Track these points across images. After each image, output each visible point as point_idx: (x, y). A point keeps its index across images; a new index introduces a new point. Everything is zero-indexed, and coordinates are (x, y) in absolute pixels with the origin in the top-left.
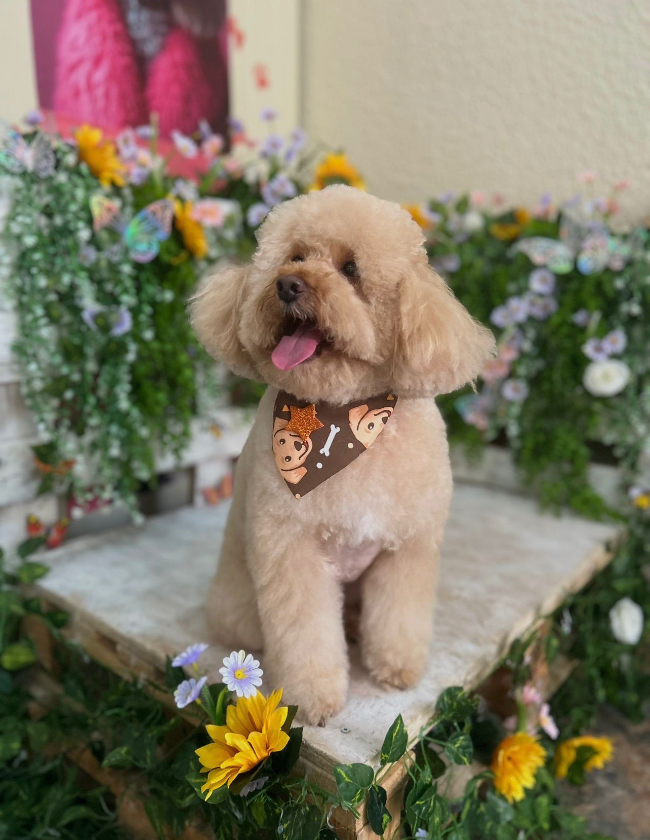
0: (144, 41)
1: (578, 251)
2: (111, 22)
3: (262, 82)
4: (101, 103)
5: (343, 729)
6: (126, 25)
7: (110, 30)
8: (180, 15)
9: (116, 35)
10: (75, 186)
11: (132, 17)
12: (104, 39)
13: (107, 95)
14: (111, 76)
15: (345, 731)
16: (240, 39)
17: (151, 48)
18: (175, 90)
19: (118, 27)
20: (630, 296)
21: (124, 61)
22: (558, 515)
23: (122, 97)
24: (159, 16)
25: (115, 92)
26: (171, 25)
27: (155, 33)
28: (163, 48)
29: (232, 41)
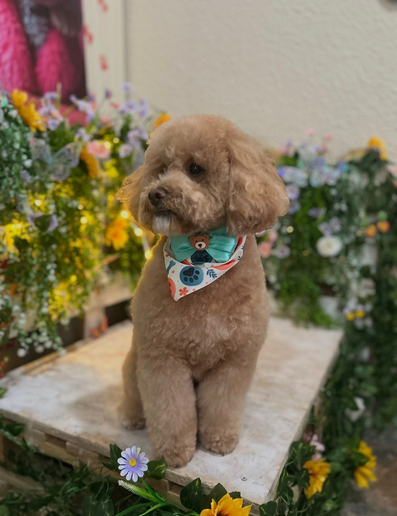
0: (35, 36)
1: (310, 174)
2: (13, 22)
3: (104, 67)
4: (8, 75)
5: (243, 479)
6: (23, 25)
7: (13, 28)
8: (56, 21)
9: (17, 31)
10: (14, 131)
11: (27, 20)
12: (9, 33)
13: (11, 69)
14: (14, 57)
15: (244, 479)
16: (91, 38)
17: (38, 40)
18: (53, 68)
19: (18, 25)
20: (340, 200)
21: (22, 48)
22: (306, 327)
23: (21, 71)
24: (43, 20)
25: (16, 68)
26: (50, 26)
27: (41, 32)
28: (46, 40)
29: (86, 39)
